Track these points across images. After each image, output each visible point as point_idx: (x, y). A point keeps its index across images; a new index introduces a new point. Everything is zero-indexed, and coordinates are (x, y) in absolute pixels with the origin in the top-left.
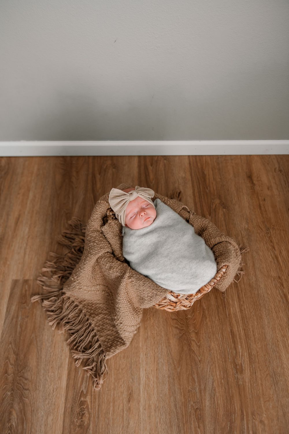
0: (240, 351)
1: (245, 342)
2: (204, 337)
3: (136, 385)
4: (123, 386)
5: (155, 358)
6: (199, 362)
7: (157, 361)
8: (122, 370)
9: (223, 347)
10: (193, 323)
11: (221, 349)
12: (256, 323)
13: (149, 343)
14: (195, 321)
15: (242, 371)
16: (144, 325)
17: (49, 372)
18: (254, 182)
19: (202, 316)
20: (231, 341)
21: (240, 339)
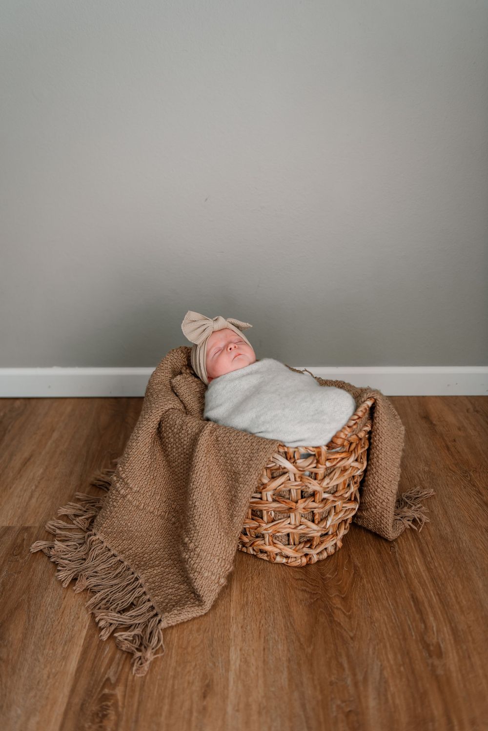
0: (434, 625)
1: (441, 612)
2: (359, 604)
3: (221, 671)
4: (192, 672)
5: (260, 633)
6: (350, 639)
7: (265, 637)
8: (193, 648)
9: (398, 618)
10: (337, 585)
11: (394, 621)
12: (460, 586)
13: (250, 611)
14: (339, 583)
15: (440, 654)
16: (241, 587)
17: (44, 649)
18: (434, 422)
19: (353, 575)
20: (414, 609)
21: (432, 607)
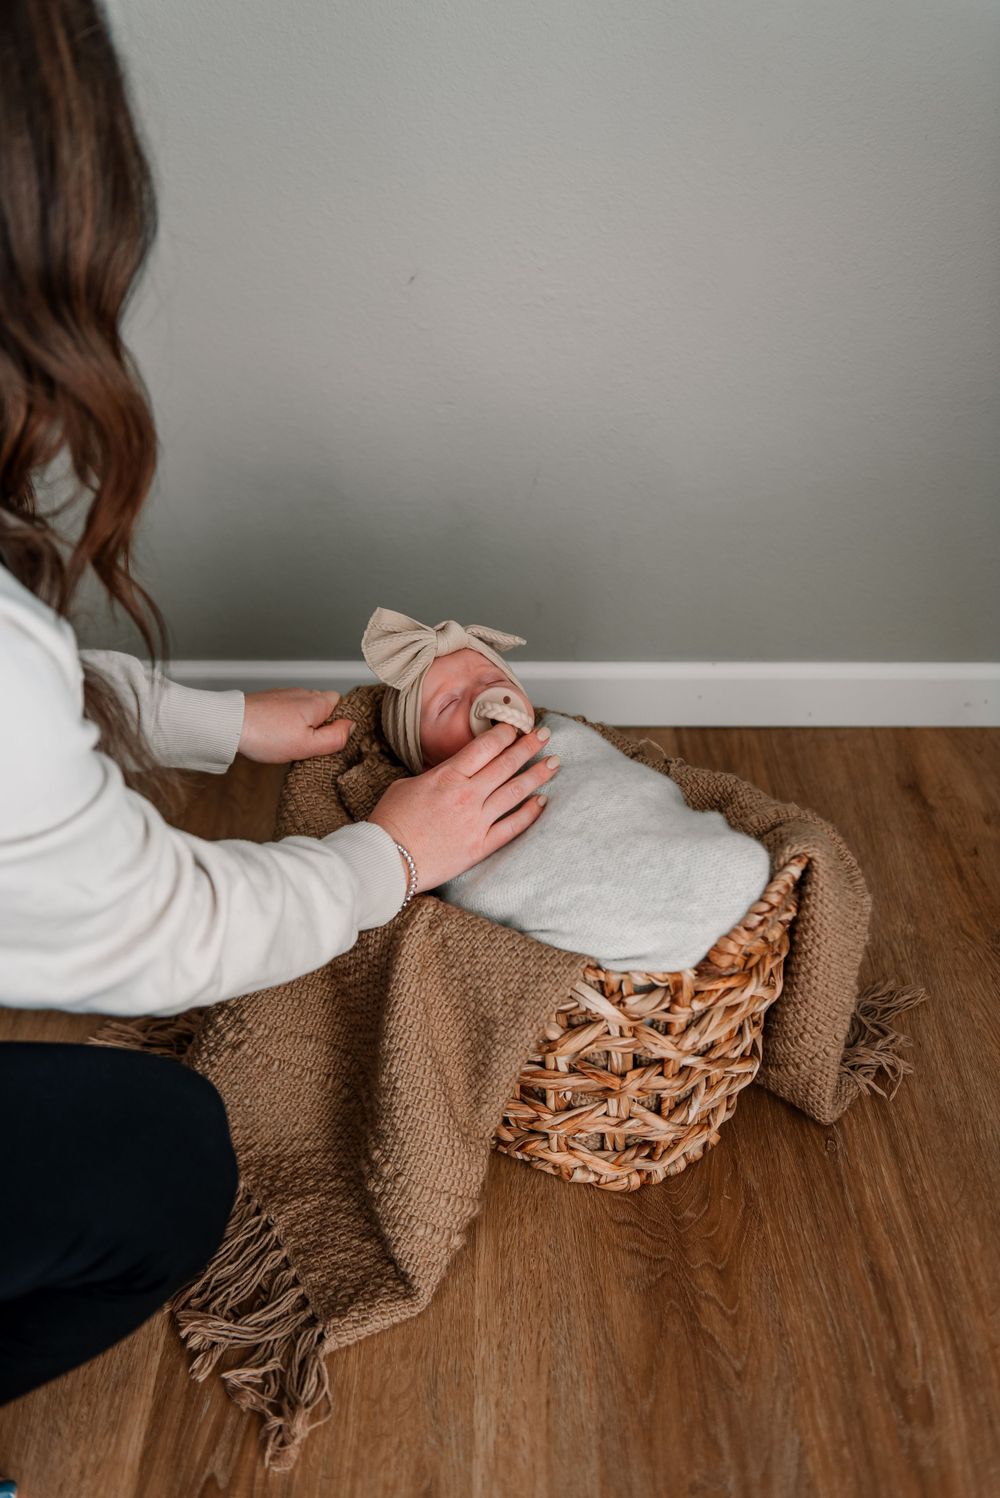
0: (918, 1340)
1: (934, 1310)
2: (755, 1289)
3: (455, 1458)
4: (394, 1460)
5: (539, 1361)
6: (734, 1378)
7: (550, 1371)
8: (394, 1400)
9: (840, 1324)
10: (707, 1238)
11: (831, 1331)
12: (977, 1242)
13: (516, 1306)
14: (713, 1232)
15: (929, 1417)
16: (496, 1243)
17: (70, 1404)
18: (931, 801)
19: (744, 1214)
20: (875, 1301)
21: (913, 1295)
